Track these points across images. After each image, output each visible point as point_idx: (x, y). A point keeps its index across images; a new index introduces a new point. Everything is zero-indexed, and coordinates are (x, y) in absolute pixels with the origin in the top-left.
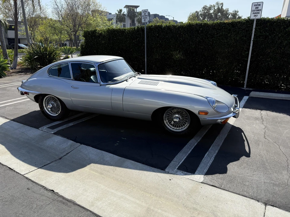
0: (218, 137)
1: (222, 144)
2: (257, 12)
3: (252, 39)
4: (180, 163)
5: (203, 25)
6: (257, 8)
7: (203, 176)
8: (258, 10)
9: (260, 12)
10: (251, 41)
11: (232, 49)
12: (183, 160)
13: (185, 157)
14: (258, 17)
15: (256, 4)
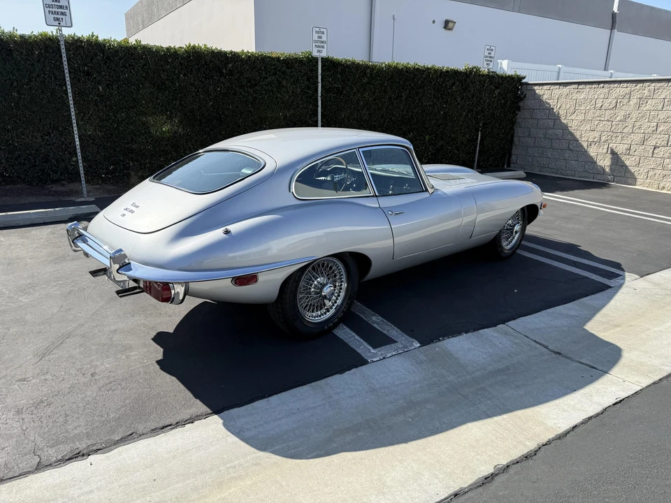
2: (323, 45)
3: (320, 95)
5: (231, 58)
6: (320, 37)
8: (322, 42)
9: (325, 45)
10: (317, 96)
11: (292, 112)
14: (324, 54)
15: (318, 29)
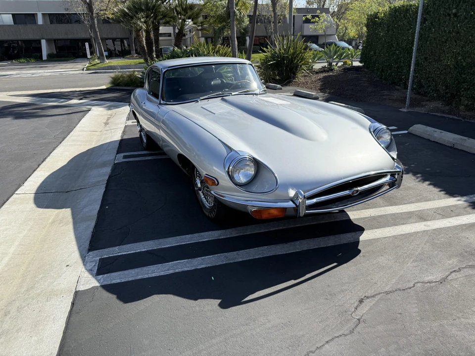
0: (266, 247)
1: (241, 261)
4: (120, 254)
7: (97, 284)
12: (132, 252)
13: (143, 250)
